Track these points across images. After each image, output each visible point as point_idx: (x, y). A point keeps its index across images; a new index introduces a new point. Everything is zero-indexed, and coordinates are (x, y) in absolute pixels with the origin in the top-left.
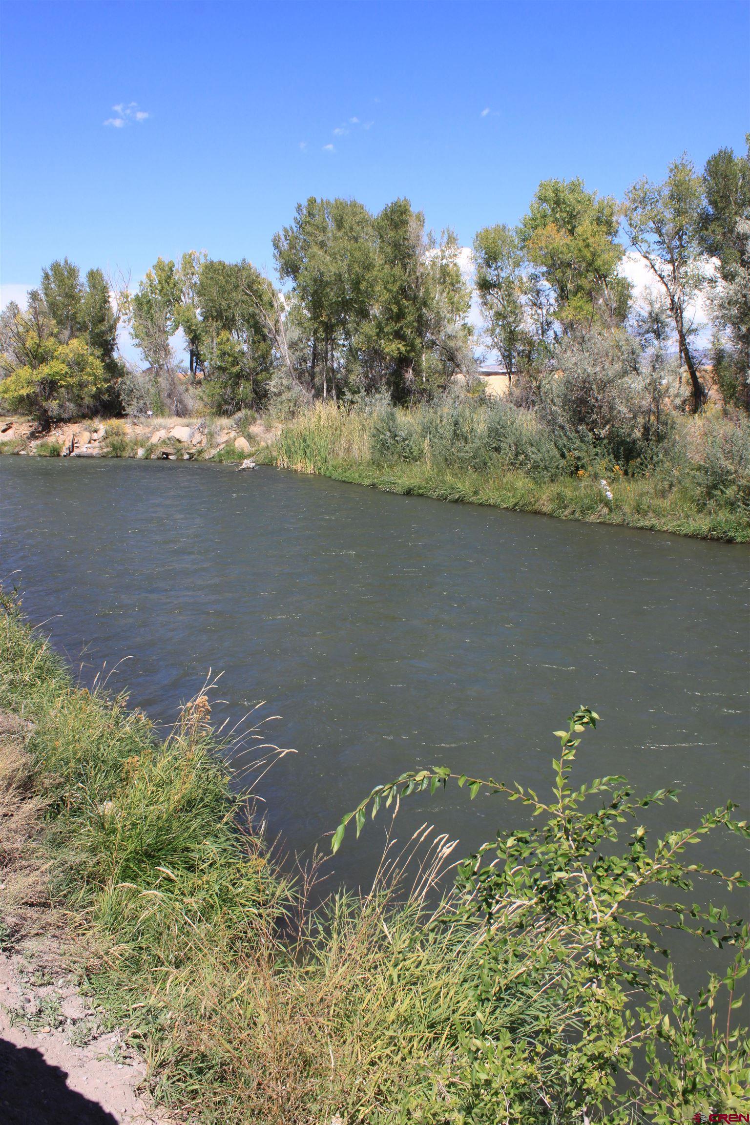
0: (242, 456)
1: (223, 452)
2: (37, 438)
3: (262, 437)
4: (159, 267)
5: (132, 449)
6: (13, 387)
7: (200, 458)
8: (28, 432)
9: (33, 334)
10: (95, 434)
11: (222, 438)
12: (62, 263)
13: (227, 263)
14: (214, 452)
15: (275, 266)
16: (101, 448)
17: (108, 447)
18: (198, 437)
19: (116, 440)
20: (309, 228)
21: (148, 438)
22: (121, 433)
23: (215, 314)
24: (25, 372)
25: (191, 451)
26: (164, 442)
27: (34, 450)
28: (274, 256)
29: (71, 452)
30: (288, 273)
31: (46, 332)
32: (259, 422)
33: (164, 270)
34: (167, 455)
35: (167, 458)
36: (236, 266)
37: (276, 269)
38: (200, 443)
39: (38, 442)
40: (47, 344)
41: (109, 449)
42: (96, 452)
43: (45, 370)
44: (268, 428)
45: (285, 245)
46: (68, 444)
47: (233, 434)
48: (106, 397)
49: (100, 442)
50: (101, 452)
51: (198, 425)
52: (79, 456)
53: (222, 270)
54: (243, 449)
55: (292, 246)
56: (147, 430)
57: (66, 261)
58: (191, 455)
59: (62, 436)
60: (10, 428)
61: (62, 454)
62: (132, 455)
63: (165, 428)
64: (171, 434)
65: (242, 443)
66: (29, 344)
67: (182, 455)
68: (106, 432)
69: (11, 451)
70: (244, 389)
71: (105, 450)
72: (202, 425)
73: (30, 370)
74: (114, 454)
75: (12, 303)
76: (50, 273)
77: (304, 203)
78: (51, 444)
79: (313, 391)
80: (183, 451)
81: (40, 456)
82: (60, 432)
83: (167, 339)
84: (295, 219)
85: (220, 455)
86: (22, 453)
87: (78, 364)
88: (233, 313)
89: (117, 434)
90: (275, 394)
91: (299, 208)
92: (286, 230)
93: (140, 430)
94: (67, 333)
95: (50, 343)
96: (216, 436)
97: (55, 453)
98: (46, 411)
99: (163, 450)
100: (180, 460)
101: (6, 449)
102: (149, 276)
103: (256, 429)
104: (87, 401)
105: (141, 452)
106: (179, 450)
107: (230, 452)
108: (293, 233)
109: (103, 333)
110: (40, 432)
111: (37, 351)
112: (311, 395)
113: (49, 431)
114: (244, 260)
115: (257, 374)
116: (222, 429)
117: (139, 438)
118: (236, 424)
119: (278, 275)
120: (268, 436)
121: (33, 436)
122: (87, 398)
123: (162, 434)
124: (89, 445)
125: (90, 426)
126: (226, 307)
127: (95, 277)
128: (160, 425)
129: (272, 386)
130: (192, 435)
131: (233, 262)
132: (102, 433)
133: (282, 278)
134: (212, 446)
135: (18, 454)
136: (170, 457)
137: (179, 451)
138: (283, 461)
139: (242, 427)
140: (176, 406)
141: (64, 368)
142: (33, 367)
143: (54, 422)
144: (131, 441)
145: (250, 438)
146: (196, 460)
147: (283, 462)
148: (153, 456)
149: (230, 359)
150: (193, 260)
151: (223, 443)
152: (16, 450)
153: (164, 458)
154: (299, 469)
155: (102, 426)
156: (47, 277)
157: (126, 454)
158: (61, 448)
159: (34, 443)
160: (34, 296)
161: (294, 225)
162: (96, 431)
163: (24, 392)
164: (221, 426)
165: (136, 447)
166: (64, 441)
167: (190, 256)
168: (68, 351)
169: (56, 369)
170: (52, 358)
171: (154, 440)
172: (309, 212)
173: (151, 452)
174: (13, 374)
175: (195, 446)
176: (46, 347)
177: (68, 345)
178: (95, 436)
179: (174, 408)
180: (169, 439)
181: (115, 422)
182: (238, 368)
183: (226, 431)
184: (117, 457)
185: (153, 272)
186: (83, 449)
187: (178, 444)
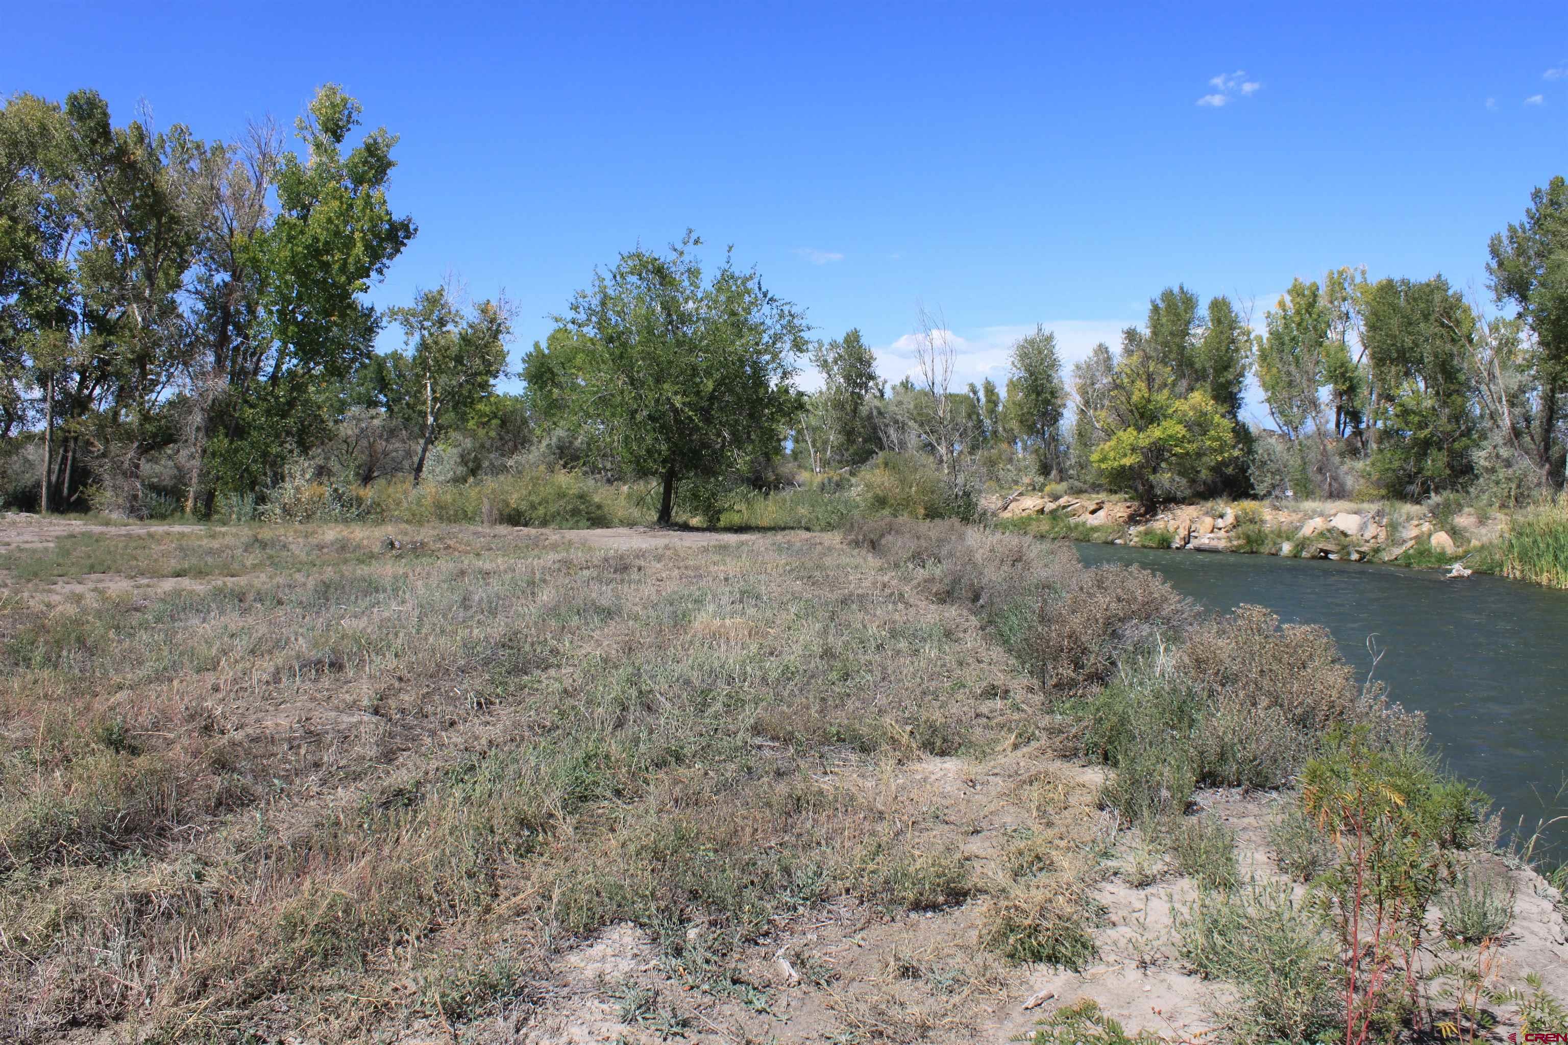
0: (1444, 559)
1: (1411, 551)
2: (1137, 523)
3: (1472, 533)
4: (1297, 291)
5: (1275, 544)
6: (1112, 454)
7: (1375, 560)
8: (1125, 515)
9: (1141, 385)
10: (1220, 520)
11: (1410, 532)
12: (1176, 290)
13: (1412, 281)
14: (1397, 551)
15: (1488, 282)
16: (1230, 539)
17: (1239, 538)
18: (1371, 531)
19: (1251, 528)
20: (1549, 224)
21: (1298, 529)
22: (1257, 519)
23: (1395, 355)
24: (1129, 436)
25: (1362, 549)
26: (1322, 534)
27: (1136, 539)
28: (1488, 267)
29: (1186, 543)
30: (1509, 292)
31: (1158, 382)
32: (1466, 510)
33: (1304, 295)
34: (1327, 552)
35: (1326, 558)
36: (1428, 285)
37: (1489, 287)
38: (1375, 537)
39: (1141, 528)
40: (1159, 398)
41: (1241, 542)
42: (1222, 544)
43: (1156, 432)
44: (1483, 520)
45: (1508, 250)
46: (1183, 532)
47: (1426, 527)
48: (1230, 471)
49: (1227, 532)
50: (1229, 545)
51: (1372, 513)
52: (1198, 550)
53: (1406, 293)
54: (1443, 548)
55: (1521, 251)
56: (1295, 517)
57: (1181, 288)
58: (1363, 555)
59: (1172, 522)
60: (1100, 508)
61: (1174, 546)
62: (1273, 551)
63: (1321, 515)
64: (1333, 524)
65: (1441, 540)
66: (1135, 398)
67: (1349, 554)
68: (1237, 518)
69: (1103, 539)
70: (1435, 462)
71: (1235, 543)
72: (1379, 511)
73: (1135, 433)
74: (1248, 549)
75: (1100, 346)
76: (1162, 305)
77: (1545, 186)
78: (1159, 532)
79: (1547, 466)
80: (1351, 549)
81: (1144, 547)
82: (1170, 516)
83: (1317, 391)
84: (1528, 211)
85: (1406, 555)
86: (1118, 541)
87: (1200, 425)
88: (1421, 353)
89: (1252, 521)
90: (1487, 470)
91: (1536, 195)
92: (1511, 229)
93: (1284, 517)
94: (1184, 383)
95: (1162, 397)
96: (1400, 529)
97: (1165, 543)
98: (1152, 487)
99: (1320, 546)
100: (1345, 560)
101: (1096, 535)
102: (1282, 304)
103: (1463, 520)
104: (1204, 474)
105: (1287, 548)
106: (1344, 547)
107: (1423, 551)
108: (1524, 232)
109: (1229, 383)
110: (1141, 515)
111: (1144, 407)
112: (1544, 472)
113: (1155, 514)
114: (1439, 276)
115: (1454, 441)
116: (1409, 518)
117: (1284, 528)
118: (1431, 511)
119: (1492, 295)
120: (1483, 531)
121: (1132, 520)
122: (1204, 471)
123: (1317, 523)
124: (1212, 535)
125: (1212, 509)
126: (1411, 345)
127: (1220, 307)
128: (1314, 511)
129: (1480, 457)
130: (1363, 527)
131: (1424, 280)
132: (1230, 519)
133: (1499, 300)
134: (1394, 541)
135: (1112, 543)
136: (1331, 556)
137: (1344, 549)
138: (1513, 568)
139: (1441, 516)
140: (1330, 484)
141: (1180, 430)
142: (1140, 429)
143: (1160, 503)
144: (1272, 532)
145: (1454, 533)
146: (1369, 562)
147: (1513, 570)
148: (1304, 554)
149: (1417, 419)
150: (1345, 279)
151: (1411, 539)
152: (1110, 538)
153: (1321, 558)
154: (1545, 582)
155: (1230, 511)
156: (1156, 309)
157: (1266, 549)
158: (1173, 537)
159: (1133, 530)
160: (1131, 335)
161: (1525, 220)
162: (1221, 516)
163: (1127, 461)
164: (1408, 514)
165: (1279, 540)
166: (1178, 528)
167: (1341, 273)
168: (1186, 407)
169: (1169, 432)
170: (1165, 417)
171: (1307, 530)
172: (1551, 200)
173: (1303, 548)
174: (1114, 438)
175: (1367, 541)
176: (1157, 402)
177: (1186, 399)
178: (1220, 523)
179: (1326, 487)
180: (1329, 531)
181: (1248, 505)
182: (1426, 432)
183: (1416, 522)
184: (1252, 552)
185: (1288, 299)
186: (1204, 539)
187: (1343, 538)
